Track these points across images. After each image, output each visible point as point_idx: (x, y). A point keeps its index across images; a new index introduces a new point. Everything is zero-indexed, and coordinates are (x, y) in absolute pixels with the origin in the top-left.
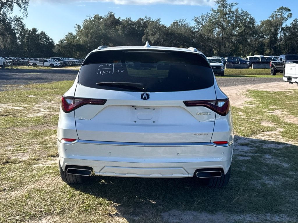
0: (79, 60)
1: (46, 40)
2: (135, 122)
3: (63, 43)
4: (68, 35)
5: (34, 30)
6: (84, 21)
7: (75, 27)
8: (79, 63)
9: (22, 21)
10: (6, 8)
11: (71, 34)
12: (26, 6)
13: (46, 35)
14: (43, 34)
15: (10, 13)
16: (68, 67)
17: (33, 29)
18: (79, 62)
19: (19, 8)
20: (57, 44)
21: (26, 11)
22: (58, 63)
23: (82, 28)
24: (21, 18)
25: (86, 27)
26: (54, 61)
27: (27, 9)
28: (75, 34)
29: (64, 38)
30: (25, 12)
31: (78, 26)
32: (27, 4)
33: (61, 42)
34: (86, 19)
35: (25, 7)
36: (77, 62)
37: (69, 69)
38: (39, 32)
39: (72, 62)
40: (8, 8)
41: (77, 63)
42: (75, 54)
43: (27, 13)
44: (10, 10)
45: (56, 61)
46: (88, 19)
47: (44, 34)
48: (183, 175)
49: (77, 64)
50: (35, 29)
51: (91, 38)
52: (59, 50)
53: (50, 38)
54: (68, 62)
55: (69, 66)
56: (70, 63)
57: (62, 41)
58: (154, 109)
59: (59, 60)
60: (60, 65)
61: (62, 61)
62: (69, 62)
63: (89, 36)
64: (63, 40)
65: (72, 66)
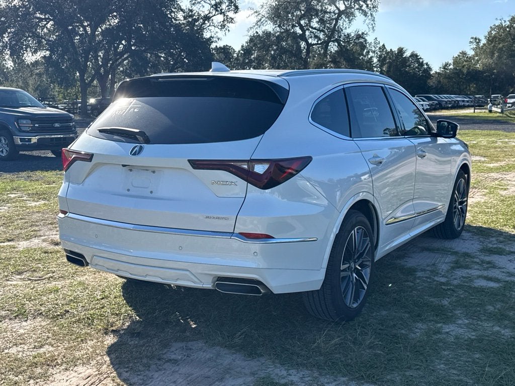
0: (470, 98)
1: (419, 65)
2: (128, 190)
3: (447, 69)
4: (459, 56)
5: (401, 51)
6: (491, 27)
7: (471, 42)
8: (467, 104)
9: (366, 38)
10: (342, 20)
11: (464, 53)
12: (374, 13)
13: (419, 57)
14: (414, 56)
15: (347, 28)
16: (444, 111)
17: (398, 49)
18: (468, 101)
19: (363, 17)
20: (436, 73)
21: (374, 20)
22: (426, 105)
23: (484, 41)
24: (365, 33)
25: (491, 39)
26: (419, 101)
27: (374, 18)
28: (471, 53)
29: (451, 61)
30: (372, 22)
31: (476, 39)
32: (374, 9)
33: (444, 68)
34: (494, 25)
35: (371, 14)
36: (463, 101)
37: (445, 114)
38: (407, 54)
39: (453, 102)
40: (345, 18)
41: (463, 103)
42: (466, 88)
43: (374, 25)
44: (347, 22)
45: (424, 101)
46: (497, 23)
47: (417, 56)
48: (195, 285)
49: (464, 105)
50: (402, 49)
51: (499, 57)
52: (439, 82)
53: (424, 62)
54: (444, 102)
55: (447, 108)
56: (450, 104)
57: (445, 66)
58: (154, 172)
59: (429, 99)
60: (428, 107)
61: (435, 100)
62: (446, 102)
63: (496, 55)
64: (447, 64)
65: (453, 108)
